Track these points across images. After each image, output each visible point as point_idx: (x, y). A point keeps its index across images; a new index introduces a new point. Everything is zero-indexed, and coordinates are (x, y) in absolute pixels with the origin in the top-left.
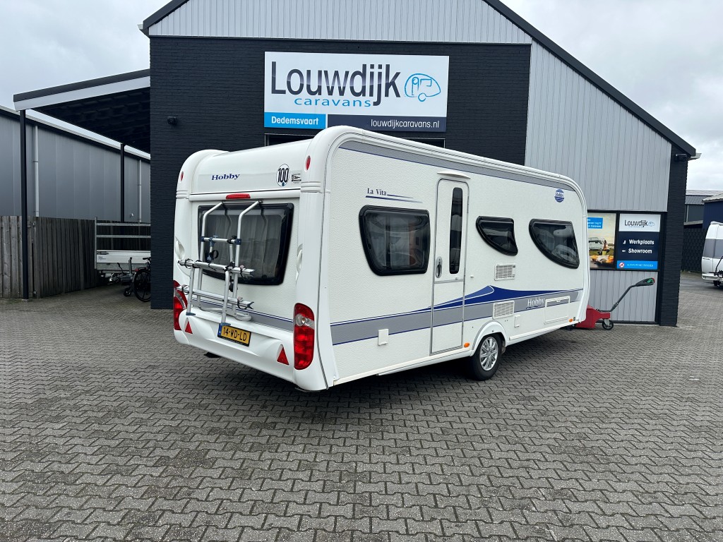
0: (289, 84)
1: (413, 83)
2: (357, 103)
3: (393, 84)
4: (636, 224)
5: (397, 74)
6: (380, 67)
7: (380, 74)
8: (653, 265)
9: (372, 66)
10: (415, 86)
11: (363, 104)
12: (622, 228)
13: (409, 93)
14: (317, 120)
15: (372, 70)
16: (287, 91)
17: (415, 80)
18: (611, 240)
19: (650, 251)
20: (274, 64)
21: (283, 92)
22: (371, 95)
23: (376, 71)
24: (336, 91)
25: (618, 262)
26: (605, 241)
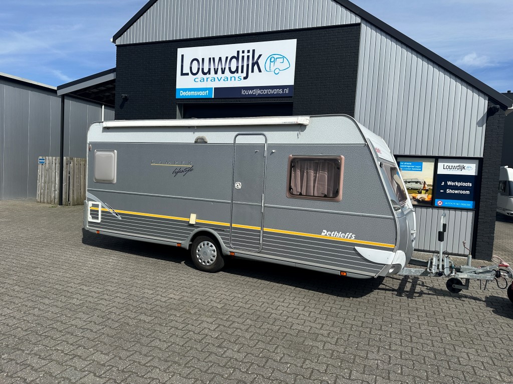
0: (191, 68)
1: (271, 61)
2: (233, 79)
3: (257, 63)
4: (454, 168)
5: (260, 56)
6: (249, 51)
7: (248, 57)
8: (469, 204)
9: (243, 52)
10: (272, 64)
11: (237, 79)
12: (441, 171)
13: (268, 69)
14: (207, 92)
15: (243, 55)
16: (190, 74)
17: (272, 59)
18: (430, 181)
19: (468, 192)
20: (183, 56)
21: (187, 74)
22: (242, 72)
23: (246, 54)
24: (220, 71)
25: (436, 200)
26: (425, 182)
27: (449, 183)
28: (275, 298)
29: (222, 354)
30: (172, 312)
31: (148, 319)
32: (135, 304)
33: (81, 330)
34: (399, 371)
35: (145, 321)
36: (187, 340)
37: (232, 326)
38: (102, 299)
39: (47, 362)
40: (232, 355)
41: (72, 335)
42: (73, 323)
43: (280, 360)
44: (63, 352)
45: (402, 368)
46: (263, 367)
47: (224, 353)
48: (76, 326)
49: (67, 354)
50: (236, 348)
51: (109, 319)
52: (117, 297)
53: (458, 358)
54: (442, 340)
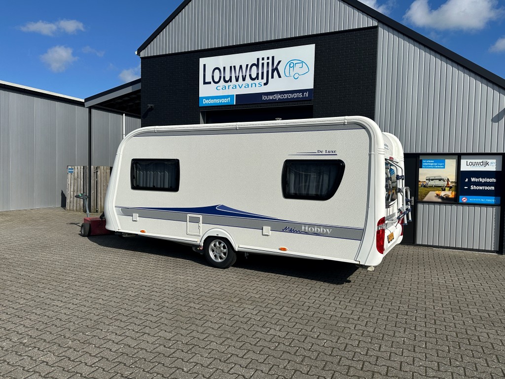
0: (213, 77)
1: (290, 67)
2: (254, 85)
3: (277, 69)
4: (478, 164)
5: (280, 62)
6: (268, 58)
7: (268, 63)
9: (263, 59)
10: (292, 69)
11: (257, 85)
12: (464, 167)
13: (288, 75)
14: (229, 99)
15: (263, 62)
16: (212, 82)
17: (291, 64)
18: (453, 178)
19: (493, 188)
20: (205, 65)
21: (210, 83)
22: (262, 78)
23: (265, 61)
24: (241, 78)
25: (460, 196)
26: (448, 179)
27: (473, 179)
28: (306, 290)
29: (267, 333)
30: (216, 301)
31: (197, 306)
32: (183, 295)
33: (143, 315)
34: (424, 346)
35: (195, 308)
36: (235, 322)
37: (271, 312)
38: (153, 291)
39: (124, 338)
40: (275, 334)
41: (137, 318)
42: (135, 309)
43: (317, 337)
44: (134, 331)
45: (426, 344)
46: (303, 342)
47: (268, 332)
48: (138, 312)
49: (137, 332)
50: (278, 328)
51: (164, 306)
52: (166, 289)
53: (478, 337)
54: (464, 323)
